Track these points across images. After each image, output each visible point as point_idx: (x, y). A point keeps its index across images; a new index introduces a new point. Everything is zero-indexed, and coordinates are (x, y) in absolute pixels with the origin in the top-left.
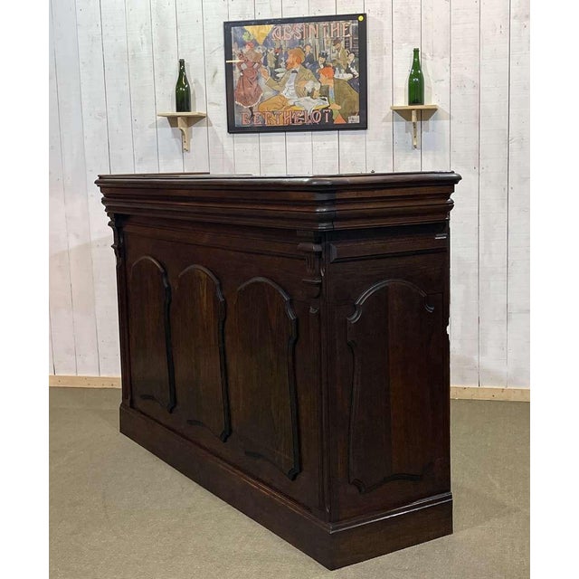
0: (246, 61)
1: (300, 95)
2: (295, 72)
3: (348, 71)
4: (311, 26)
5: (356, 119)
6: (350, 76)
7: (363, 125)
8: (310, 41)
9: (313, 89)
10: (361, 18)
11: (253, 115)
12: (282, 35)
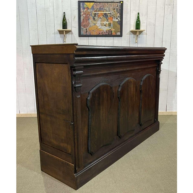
0: (85, 14)
1: (102, 25)
2: (101, 18)
3: (117, 19)
4: (106, 4)
5: (119, 34)
6: (118, 20)
7: (121, 36)
8: (106, 9)
9: (106, 24)
10: (122, 2)
11: (87, 31)
12: (97, 6)
